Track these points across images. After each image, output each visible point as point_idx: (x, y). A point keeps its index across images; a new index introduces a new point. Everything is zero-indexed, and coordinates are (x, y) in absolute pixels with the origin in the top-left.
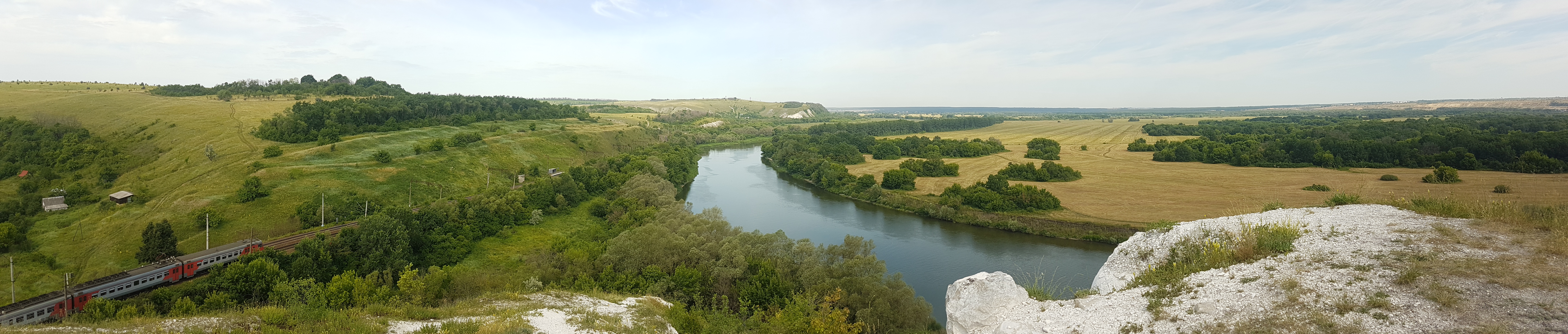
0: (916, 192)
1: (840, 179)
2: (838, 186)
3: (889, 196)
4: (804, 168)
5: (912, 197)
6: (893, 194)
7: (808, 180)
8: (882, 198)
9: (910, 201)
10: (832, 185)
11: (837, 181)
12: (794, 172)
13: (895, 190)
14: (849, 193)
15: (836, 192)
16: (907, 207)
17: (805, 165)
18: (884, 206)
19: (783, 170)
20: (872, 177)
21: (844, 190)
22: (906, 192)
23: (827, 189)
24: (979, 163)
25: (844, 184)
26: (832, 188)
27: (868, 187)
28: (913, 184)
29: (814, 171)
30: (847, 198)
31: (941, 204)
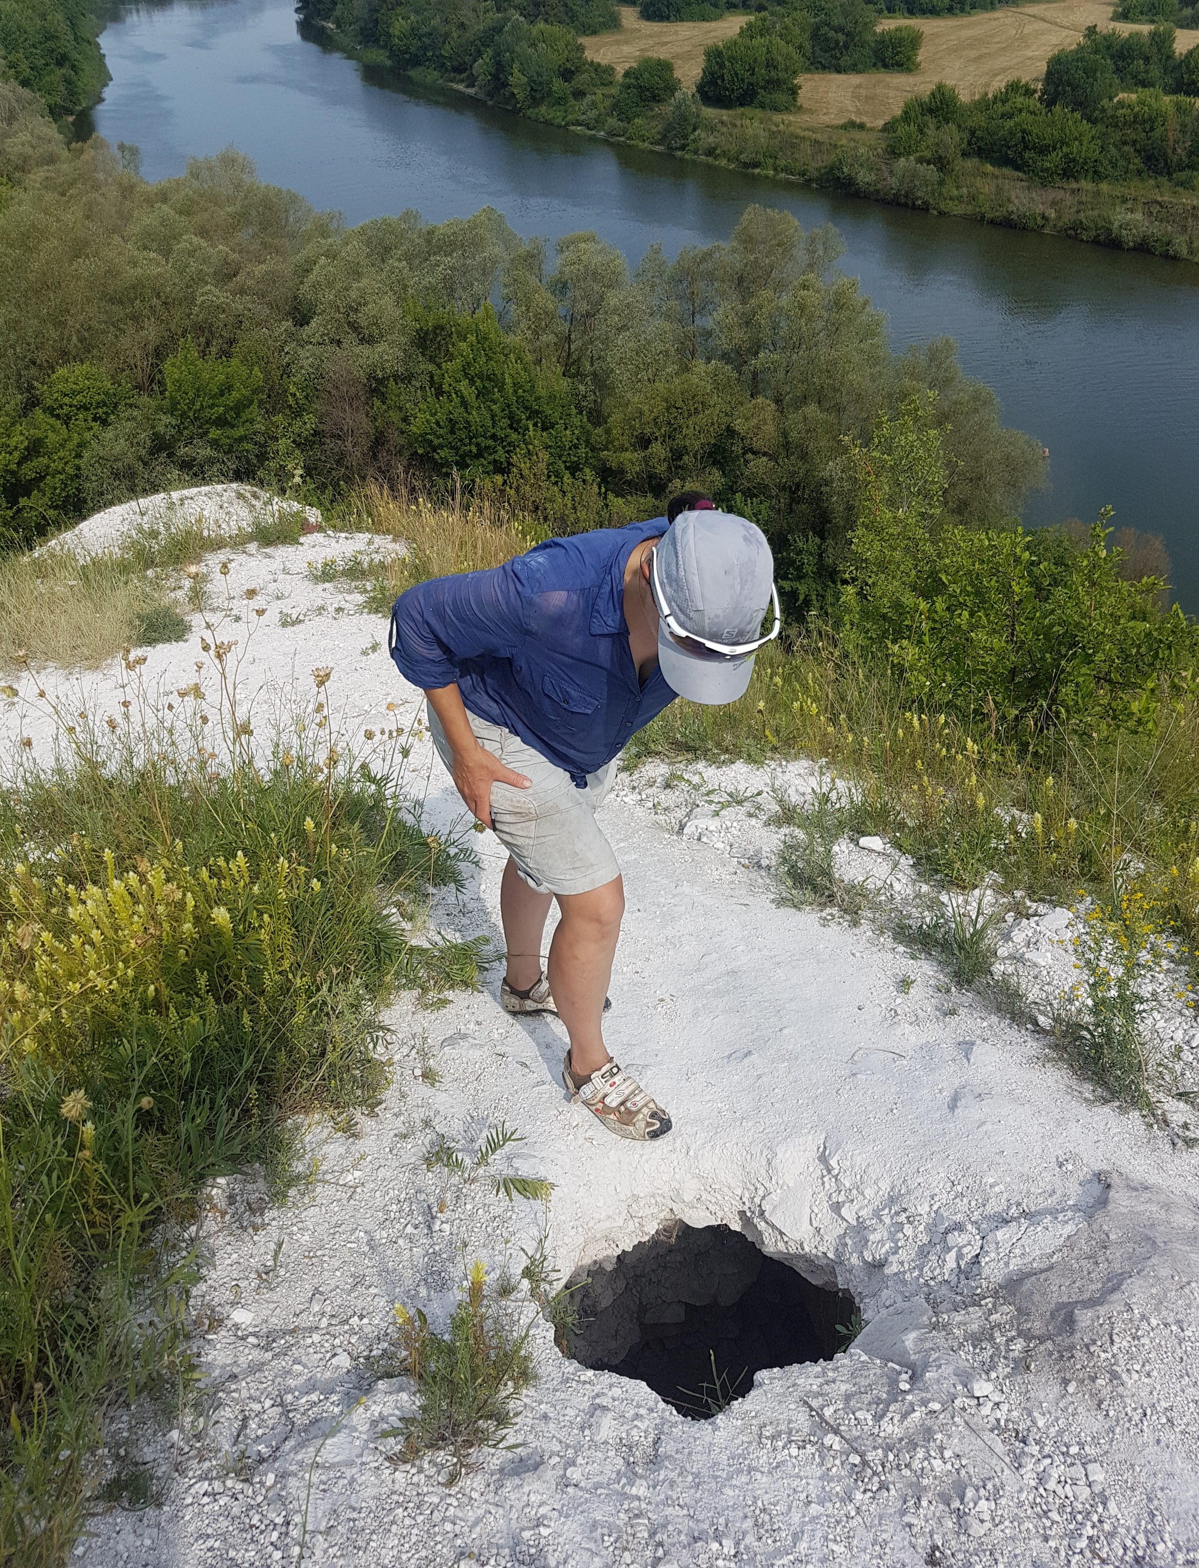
0: (806, 117)
1: (567, 75)
2: (561, 101)
3: (724, 130)
4: (447, 47)
5: (799, 131)
6: (738, 123)
7: (461, 87)
8: (703, 135)
9: (792, 142)
10: (543, 98)
11: (558, 85)
12: (415, 61)
13: (740, 110)
14: (599, 121)
15: (556, 121)
16: (782, 163)
17: (447, 35)
18: (710, 160)
19: (379, 56)
20: (665, 67)
21: (581, 109)
22: (777, 117)
23: (529, 112)
24: (970, 33)
25: (579, 94)
26: (543, 109)
27: (656, 99)
28: (794, 91)
29: (480, 54)
30: (593, 139)
31: (893, 153)
